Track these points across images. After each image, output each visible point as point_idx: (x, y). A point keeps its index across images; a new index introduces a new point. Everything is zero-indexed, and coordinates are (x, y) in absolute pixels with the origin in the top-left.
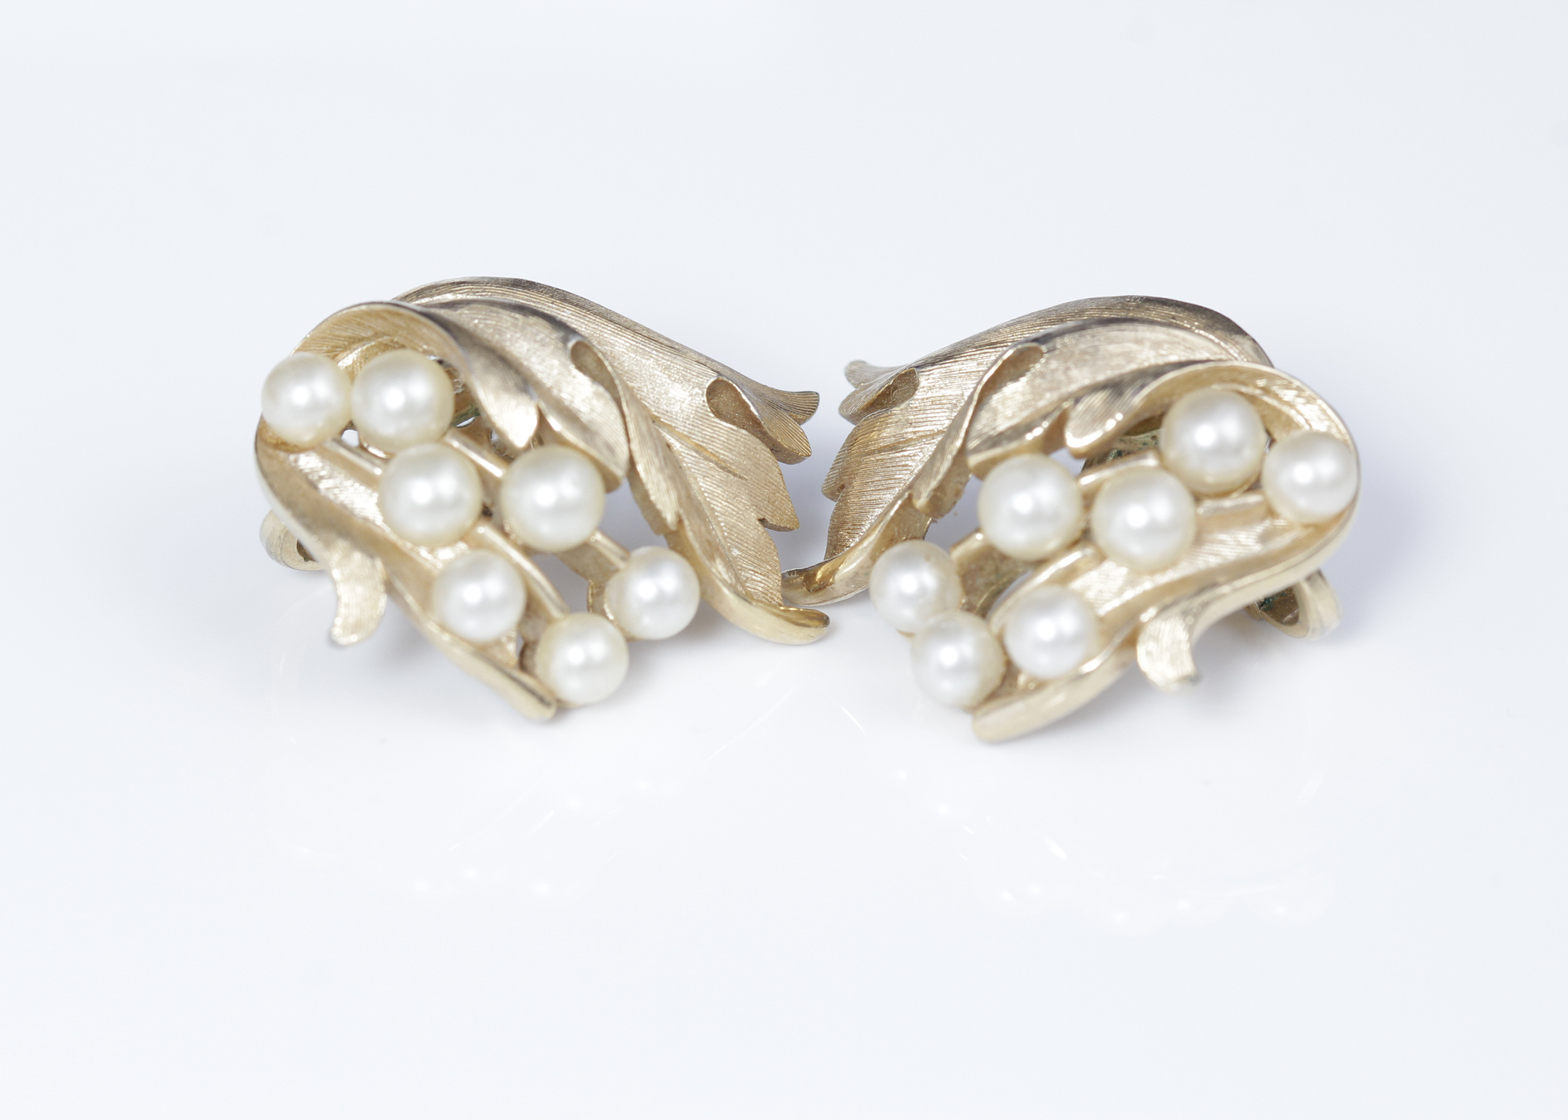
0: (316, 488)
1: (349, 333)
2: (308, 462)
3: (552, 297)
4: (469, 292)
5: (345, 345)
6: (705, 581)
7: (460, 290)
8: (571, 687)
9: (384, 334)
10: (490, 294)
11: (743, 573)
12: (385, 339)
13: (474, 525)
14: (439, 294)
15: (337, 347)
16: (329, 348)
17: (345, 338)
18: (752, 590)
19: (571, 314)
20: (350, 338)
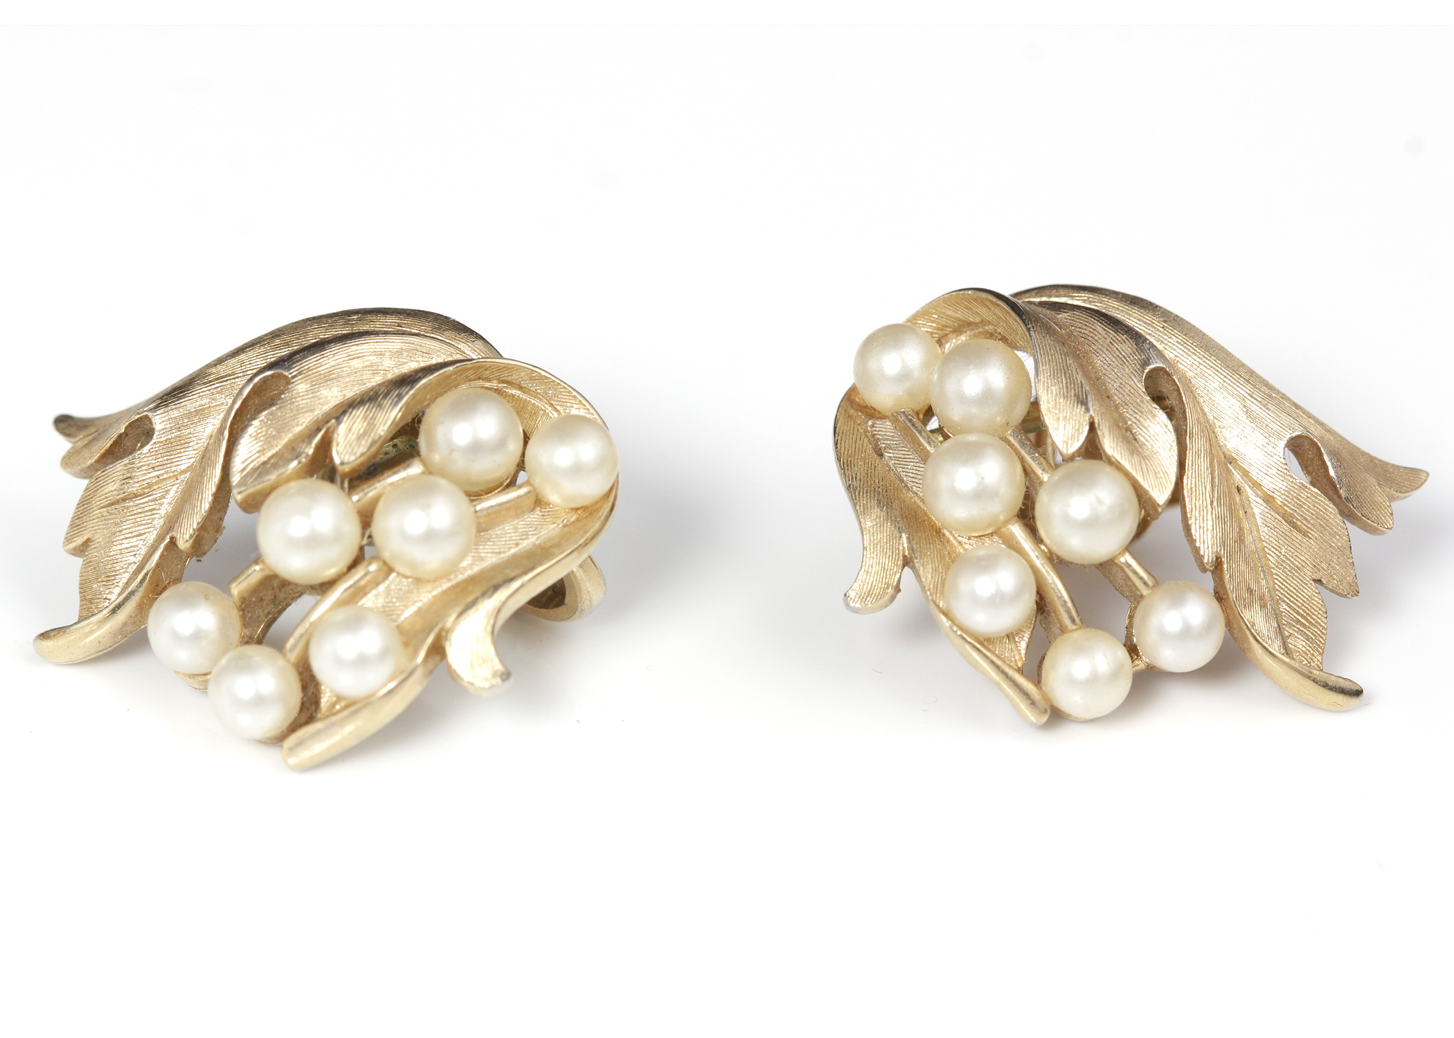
0: (881, 455)
1: (958, 315)
2: (885, 429)
3: (1165, 321)
4: (1086, 300)
5: (954, 326)
6: (1233, 626)
7: (1078, 296)
8: (1069, 700)
9: (989, 323)
10: (1104, 306)
11: (1287, 628)
12: (990, 328)
13: (1006, 522)
14: (1057, 296)
15: (946, 326)
16: (940, 326)
17: (955, 319)
18: (1293, 647)
19: (1177, 342)
20: (959, 320)
